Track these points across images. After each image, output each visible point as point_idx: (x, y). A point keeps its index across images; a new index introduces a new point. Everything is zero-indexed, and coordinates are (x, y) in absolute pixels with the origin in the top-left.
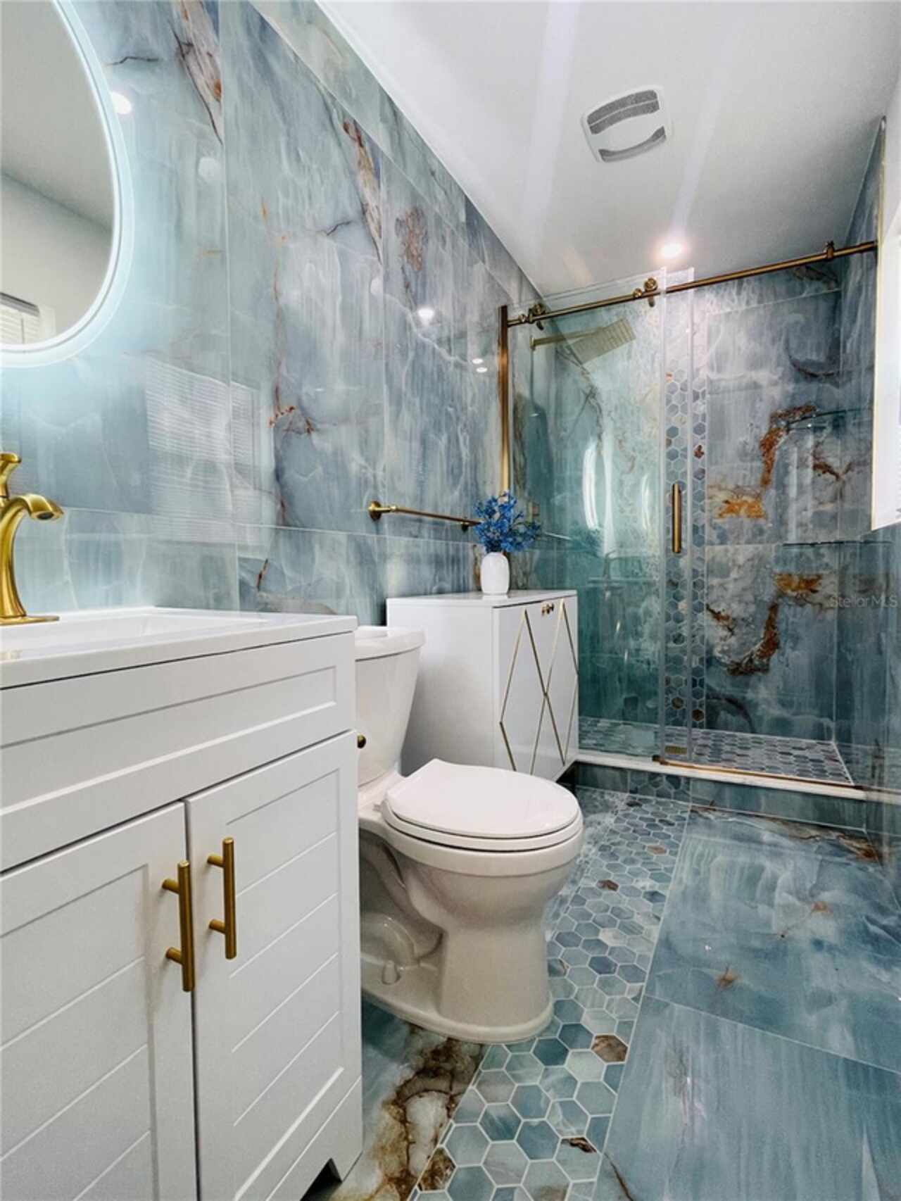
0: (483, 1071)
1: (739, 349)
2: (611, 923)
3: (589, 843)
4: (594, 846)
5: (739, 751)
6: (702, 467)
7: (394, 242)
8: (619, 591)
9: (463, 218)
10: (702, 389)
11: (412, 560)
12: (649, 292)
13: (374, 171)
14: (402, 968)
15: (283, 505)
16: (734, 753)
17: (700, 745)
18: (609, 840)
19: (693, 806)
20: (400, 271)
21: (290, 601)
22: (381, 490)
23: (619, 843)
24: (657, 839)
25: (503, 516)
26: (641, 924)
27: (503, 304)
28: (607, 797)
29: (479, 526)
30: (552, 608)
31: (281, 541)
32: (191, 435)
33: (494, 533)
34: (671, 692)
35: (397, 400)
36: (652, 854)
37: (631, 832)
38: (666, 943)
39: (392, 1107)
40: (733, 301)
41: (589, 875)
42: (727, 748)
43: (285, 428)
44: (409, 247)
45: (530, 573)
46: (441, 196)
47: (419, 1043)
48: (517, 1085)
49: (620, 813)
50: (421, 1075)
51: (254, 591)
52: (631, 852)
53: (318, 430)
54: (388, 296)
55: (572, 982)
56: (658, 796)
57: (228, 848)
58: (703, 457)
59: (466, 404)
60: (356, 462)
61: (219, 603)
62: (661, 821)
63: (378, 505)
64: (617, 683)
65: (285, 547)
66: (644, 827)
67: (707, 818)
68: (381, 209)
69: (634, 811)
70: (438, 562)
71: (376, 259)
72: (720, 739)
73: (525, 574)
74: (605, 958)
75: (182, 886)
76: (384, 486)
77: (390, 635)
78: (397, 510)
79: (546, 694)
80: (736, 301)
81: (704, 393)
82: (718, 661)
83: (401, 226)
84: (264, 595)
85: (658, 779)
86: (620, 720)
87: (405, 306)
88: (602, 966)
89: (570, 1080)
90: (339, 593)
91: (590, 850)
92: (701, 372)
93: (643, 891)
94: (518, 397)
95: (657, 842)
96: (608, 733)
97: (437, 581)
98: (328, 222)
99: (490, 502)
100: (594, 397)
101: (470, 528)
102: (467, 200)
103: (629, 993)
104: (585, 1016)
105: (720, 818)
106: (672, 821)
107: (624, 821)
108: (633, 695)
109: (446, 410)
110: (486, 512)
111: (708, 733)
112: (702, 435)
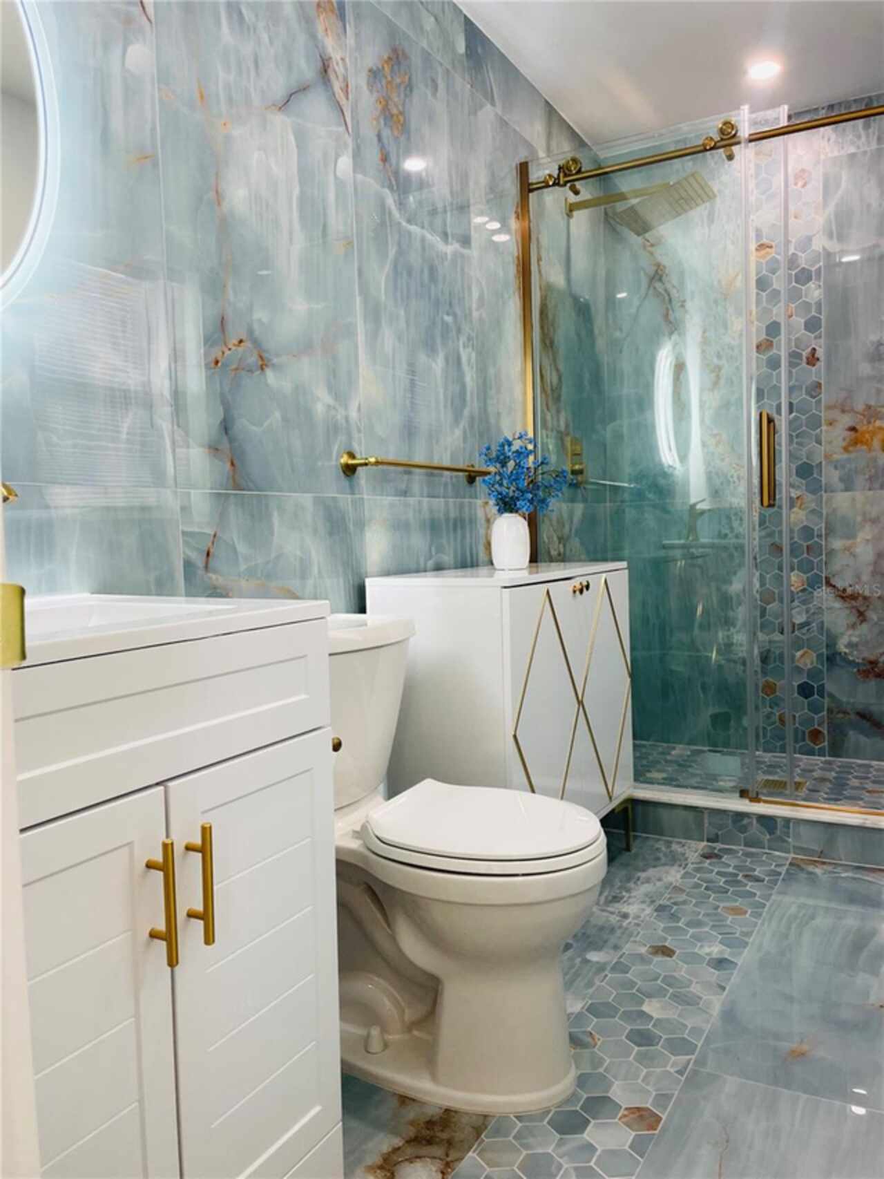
0: (486, 1140)
1: (869, 206)
2: (660, 993)
3: (643, 902)
4: (649, 906)
5: (870, 786)
6: (817, 380)
7: (366, 101)
8: (700, 561)
9: (461, 48)
10: (817, 266)
11: (399, 526)
12: (727, 139)
13: (337, 12)
14: (390, 1037)
15: (232, 464)
16: (864, 788)
17: (815, 779)
18: (670, 898)
19: (793, 858)
20: (375, 139)
21: (243, 583)
22: (355, 435)
23: (684, 902)
24: (737, 898)
25: (518, 465)
26: (699, 994)
27: (523, 160)
28: (674, 847)
29: (487, 478)
30: (588, 587)
31: (232, 509)
32: (124, 387)
33: (508, 488)
34: (777, 705)
35: (374, 314)
36: (726, 915)
37: (703, 889)
38: (729, 1015)
39: (378, 1171)
40: (859, 137)
41: (638, 939)
42: (855, 782)
43: (234, 366)
44: (387, 105)
45: (569, 537)
46: (429, 23)
47: (411, 1113)
48: (525, 1153)
49: (690, 867)
50: (412, 1143)
51: (201, 572)
52: (699, 913)
53: (273, 365)
54: (360, 177)
55: (602, 1055)
56: (746, 845)
57: (206, 832)
58: (818, 364)
59: (470, 309)
60: (322, 399)
61: (161, 587)
62: (746, 876)
63: (352, 456)
64: (700, 691)
65: (235, 516)
66: (721, 884)
67: (810, 873)
68: (347, 60)
69: (710, 864)
70: (433, 527)
71: (342, 129)
72: (847, 769)
73: (560, 539)
74: (649, 1029)
75: (165, 867)
76: (359, 431)
77: (369, 623)
78: (377, 463)
79: (580, 703)
80: (863, 139)
81: (819, 271)
82: (844, 658)
83: (375, 77)
84: (214, 576)
85: (745, 821)
86: (704, 746)
87: (383, 186)
88: (643, 1038)
89: (590, 1148)
90: (304, 574)
91: (643, 910)
92: (814, 241)
93: (708, 958)
94: (548, 289)
95: (736, 901)
96: (683, 765)
97: (433, 553)
98: (279, 91)
99: (502, 445)
100: (660, 280)
101: (477, 479)
102: (468, 22)
103: (672, 1066)
104: (614, 1088)
105: (830, 872)
106: (762, 876)
107: (695, 876)
108: (725, 709)
109: (442, 319)
110: (497, 459)
111: (829, 763)
112: (817, 333)
